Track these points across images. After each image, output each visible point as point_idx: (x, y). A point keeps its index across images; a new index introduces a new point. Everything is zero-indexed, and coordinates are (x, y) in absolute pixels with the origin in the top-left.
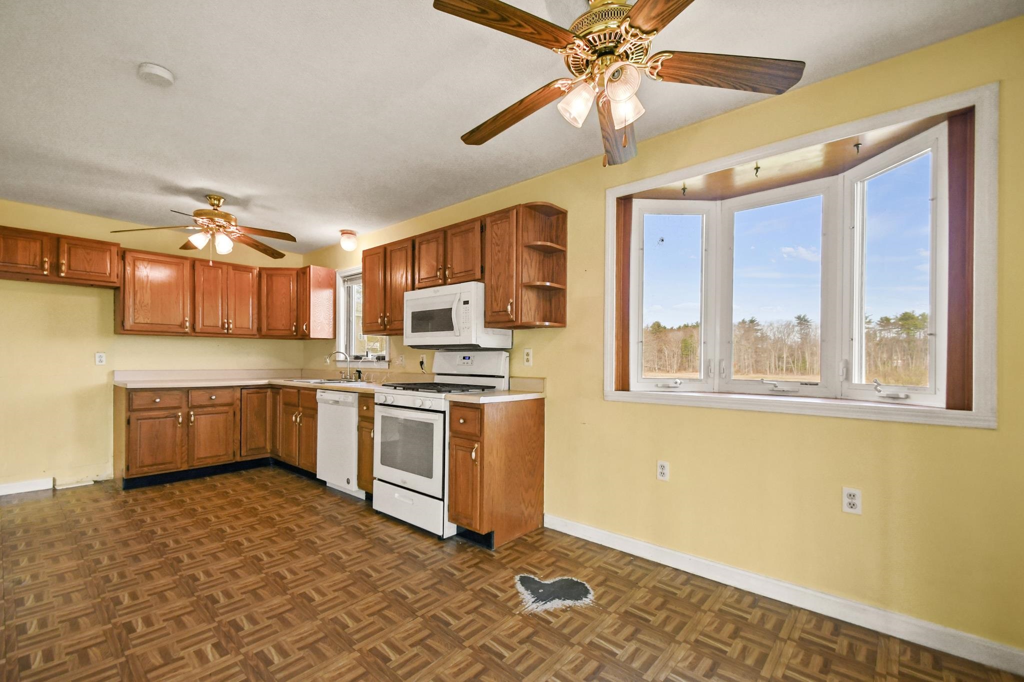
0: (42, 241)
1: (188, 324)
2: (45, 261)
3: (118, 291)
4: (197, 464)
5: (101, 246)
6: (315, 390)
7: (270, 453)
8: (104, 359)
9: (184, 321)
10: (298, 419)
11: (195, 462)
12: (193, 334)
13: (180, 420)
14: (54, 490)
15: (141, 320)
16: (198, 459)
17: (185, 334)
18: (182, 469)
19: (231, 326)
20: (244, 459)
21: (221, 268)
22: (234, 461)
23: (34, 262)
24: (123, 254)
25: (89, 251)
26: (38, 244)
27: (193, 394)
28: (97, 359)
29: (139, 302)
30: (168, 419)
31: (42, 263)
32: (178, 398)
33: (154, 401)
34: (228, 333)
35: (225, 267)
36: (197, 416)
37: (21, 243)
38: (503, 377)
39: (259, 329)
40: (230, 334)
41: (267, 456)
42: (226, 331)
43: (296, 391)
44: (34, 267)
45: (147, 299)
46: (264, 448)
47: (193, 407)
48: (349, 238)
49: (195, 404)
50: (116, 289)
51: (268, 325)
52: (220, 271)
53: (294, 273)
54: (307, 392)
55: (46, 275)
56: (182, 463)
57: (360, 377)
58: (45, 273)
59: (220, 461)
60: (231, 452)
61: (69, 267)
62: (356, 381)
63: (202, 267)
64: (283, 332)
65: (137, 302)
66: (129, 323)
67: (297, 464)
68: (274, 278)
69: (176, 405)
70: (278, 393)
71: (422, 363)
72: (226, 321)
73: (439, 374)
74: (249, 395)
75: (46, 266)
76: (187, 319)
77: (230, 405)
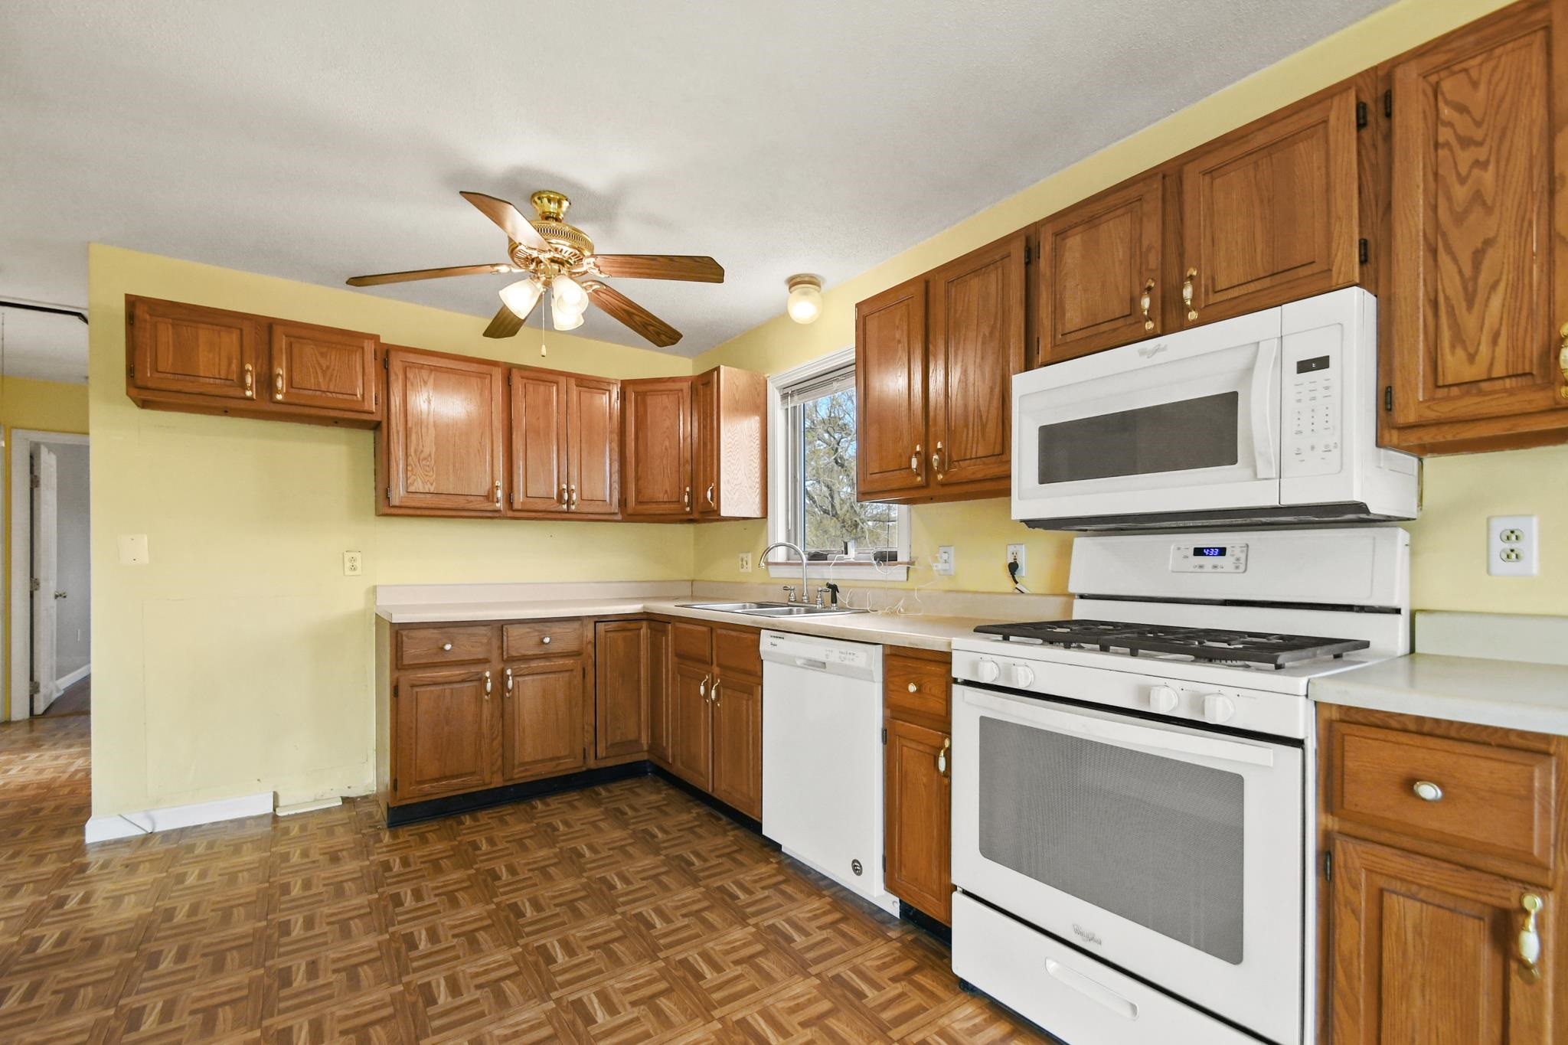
0: (241, 330)
1: (499, 494)
2: (248, 370)
3: (377, 427)
4: (519, 775)
5: (346, 341)
6: (756, 631)
7: (649, 751)
8: (358, 564)
9: (494, 488)
10: (713, 693)
11: (516, 771)
12: (510, 514)
13: (489, 686)
14: (275, 818)
15: (418, 486)
16: (523, 764)
17: (493, 515)
18: (492, 786)
19: (574, 497)
20: (603, 764)
21: (557, 383)
22: (584, 769)
23: (228, 372)
24: (386, 355)
25: (324, 350)
26: (235, 336)
27: (513, 632)
28: (348, 565)
29: (416, 452)
30: (467, 685)
31: (243, 373)
32: (485, 641)
33: (442, 649)
34: (568, 512)
35: (562, 380)
36: (518, 679)
37: (204, 334)
38: (1398, 611)
39: (623, 502)
40: (573, 513)
41: (642, 759)
42: (565, 507)
43: (705, 629)
44: (228, 382)
45: (429, 447)
46: (638, 741)
47: (511, 660)
48: (805, 294)
49: (515, 654)
50: (376, 426)
51: (638, 492)
52: (555, 388)
53: (686, 386)
54: (733, 633)
55: (250, 399)
56: (493, 773)
57: (834, 600)
58: (249, 393)
59: (560, 768)
60: (579, 751)
61: (290, 383)
62: (826, 610)
63: (525, 381)
64: (667, 506)
65: (412, 451)
66: (398, 494)
67: (710, 790)
68: (650, 400)
69: (481, 656)
70: (665, 632)
71: (1013, 567)
72: (565, 487)
73: (1082, 597)
74: (609, 635)
75: (249, 380)
76: (498, 483)
77: (576, 654)
